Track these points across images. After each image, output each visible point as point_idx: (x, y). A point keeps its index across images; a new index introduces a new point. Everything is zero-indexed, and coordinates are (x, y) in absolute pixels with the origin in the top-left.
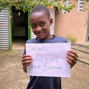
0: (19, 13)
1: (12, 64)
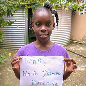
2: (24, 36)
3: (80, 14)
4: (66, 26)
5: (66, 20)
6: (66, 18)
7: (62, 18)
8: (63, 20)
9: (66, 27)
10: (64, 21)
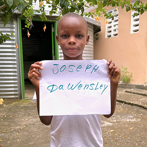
1: (31, 118)
2: (15, 72)
3: (106, 37)
4: (87, 55)
9: (88, 57)
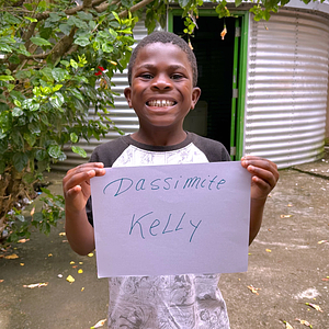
0: (225, 31)
5: (313, 64)
6: (314, 57)
7: (299, 55)
8: (303, 63)
10: (307, 67)
